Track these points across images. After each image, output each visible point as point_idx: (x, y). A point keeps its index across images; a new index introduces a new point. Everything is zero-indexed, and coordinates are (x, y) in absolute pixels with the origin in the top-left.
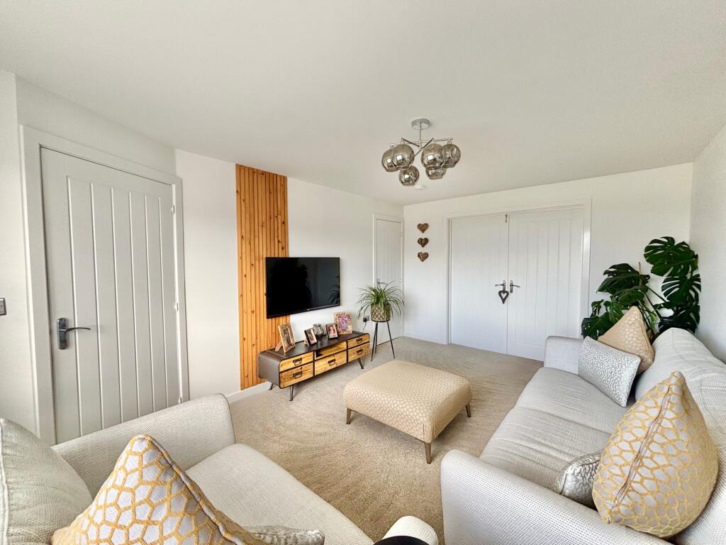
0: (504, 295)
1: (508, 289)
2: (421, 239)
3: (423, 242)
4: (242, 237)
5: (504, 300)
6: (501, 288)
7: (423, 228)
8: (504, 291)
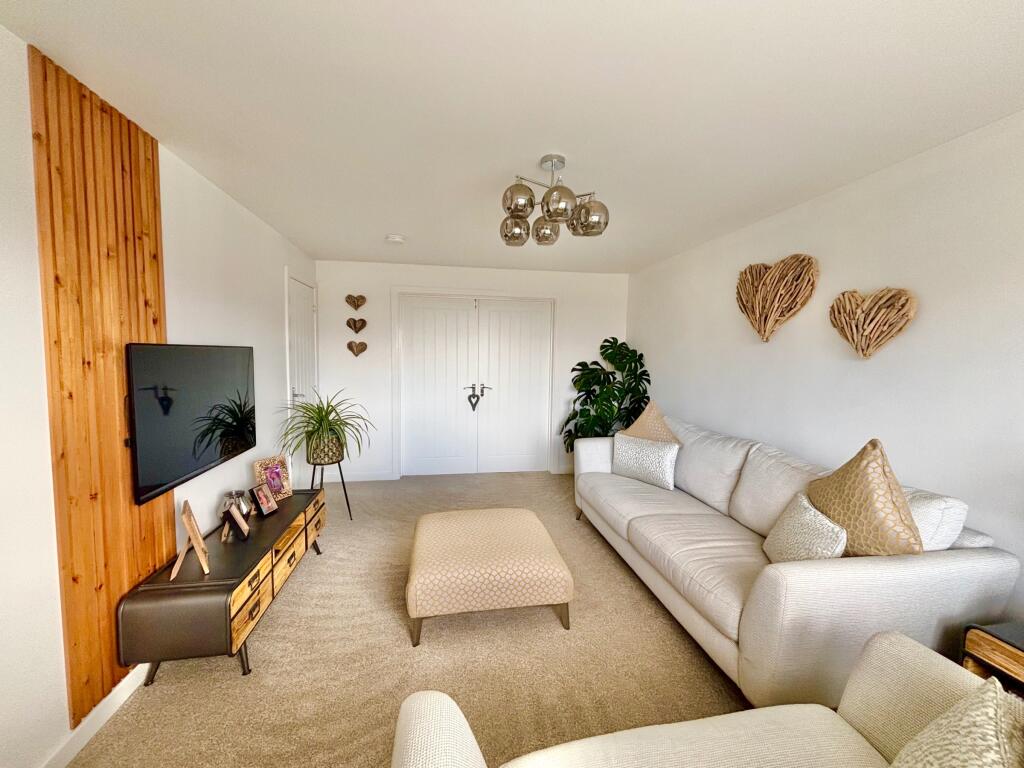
0: (474, 400)
1: (478, 392)
2: (355, 321)
3: (358, 325)
4: (57, 279)
5: (474, 406)
6: (470, 392)
7: (356, 302)
8: (474, 396)
